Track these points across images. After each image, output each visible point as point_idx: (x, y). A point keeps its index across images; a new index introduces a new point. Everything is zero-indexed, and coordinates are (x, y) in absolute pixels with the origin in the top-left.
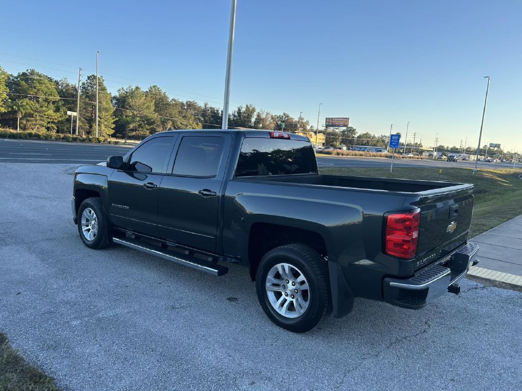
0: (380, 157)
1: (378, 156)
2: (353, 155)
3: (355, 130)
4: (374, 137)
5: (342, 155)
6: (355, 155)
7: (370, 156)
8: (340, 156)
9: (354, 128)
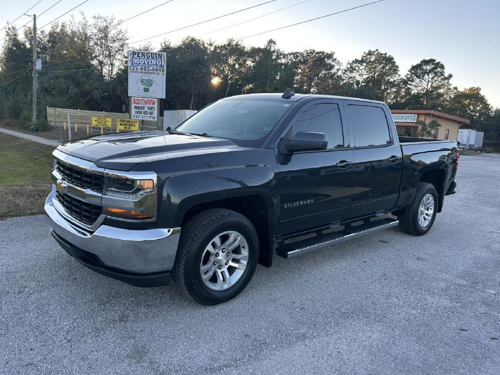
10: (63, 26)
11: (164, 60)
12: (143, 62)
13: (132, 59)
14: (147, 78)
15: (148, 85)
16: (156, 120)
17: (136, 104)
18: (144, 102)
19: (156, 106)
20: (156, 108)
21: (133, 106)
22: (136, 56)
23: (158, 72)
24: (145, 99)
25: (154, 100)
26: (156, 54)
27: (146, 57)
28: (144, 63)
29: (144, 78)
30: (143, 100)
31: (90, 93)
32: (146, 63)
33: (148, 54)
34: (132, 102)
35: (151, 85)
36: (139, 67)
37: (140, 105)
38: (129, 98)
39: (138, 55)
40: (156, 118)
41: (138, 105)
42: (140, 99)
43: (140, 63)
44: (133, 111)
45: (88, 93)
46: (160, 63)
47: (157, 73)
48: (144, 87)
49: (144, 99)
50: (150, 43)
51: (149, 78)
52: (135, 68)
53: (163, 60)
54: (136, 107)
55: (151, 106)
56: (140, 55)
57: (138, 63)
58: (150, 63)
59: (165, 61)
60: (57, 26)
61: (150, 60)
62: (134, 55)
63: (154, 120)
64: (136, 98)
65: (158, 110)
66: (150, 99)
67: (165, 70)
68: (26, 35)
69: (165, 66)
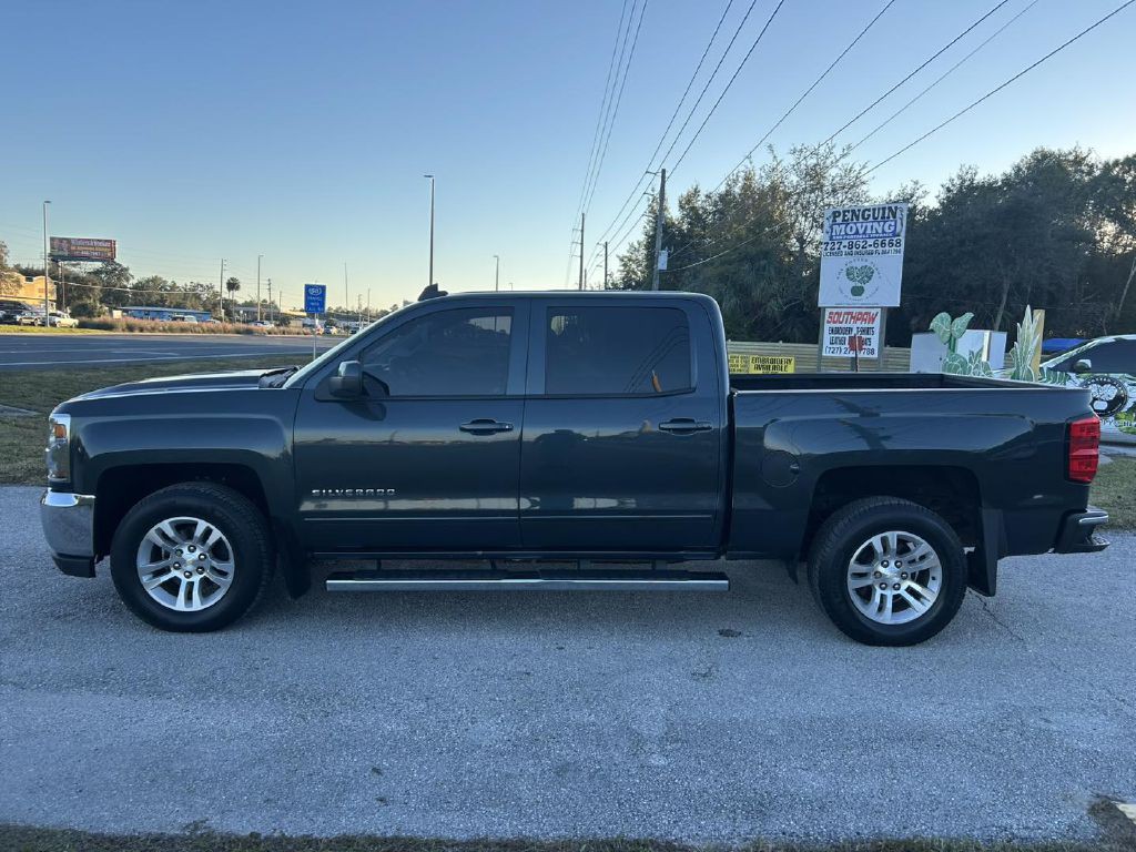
0: (225, 332)
1: (220, 331)
2: (164, 330)
3: (127, 270)
4: (174, 287)
5: (141, 330)
6: (171, 330)
7: (204, 332)
8: (137, 333)
9: (125, 266)
10: (747, 178)
11: (901, 219)
12: (854, 231)
13: (831, 227)
14: (859, 264)
15: (860, 281)
16: (876, 356)
17: (834, 322)
18: (852, 317)
19: (877, 325)
20: (877, 331)
21: (827, 327)
22: (839, 220)
23: (887, 248)
24: (855, 310)
25: (873, 311)
26: (884, 209)
27: (861, 220)
28: (857, 233)
29: (854, 265)
30: (848, 313)
31: (761, 305)
32: (861, 231)
33: (867, 213)
34: (827, 317)
35: (870, 278)
36: (845, 243)
37: (843, 325)
38: (819, 311)
39: (844, 216)
40: (876, 352)
41: (838, 325)
42: (844, 310)
43: (846, 234)
44: (827, 337)
45: (760, 305)
46: (892, 228)
47: (884, 252)
48: (853, 284)
49: (851, 310)
50: (916, 183)
51: (864, 264)
52: (837, 246)
53: (899, 222)
54: (832, 331)
55: (867, 326)
56: (849, 215)
57: (843, 233)
58: (869, 231)
59: (905, 224)
60: (735, 182)
61: (869, 225)
62: (835, 217)
63: (871, 356)
64: (835, 310)
65: (881, 333)
66: (864, 311)
67: (903, 243)
68: (682, 207)
69: (903, 234)
